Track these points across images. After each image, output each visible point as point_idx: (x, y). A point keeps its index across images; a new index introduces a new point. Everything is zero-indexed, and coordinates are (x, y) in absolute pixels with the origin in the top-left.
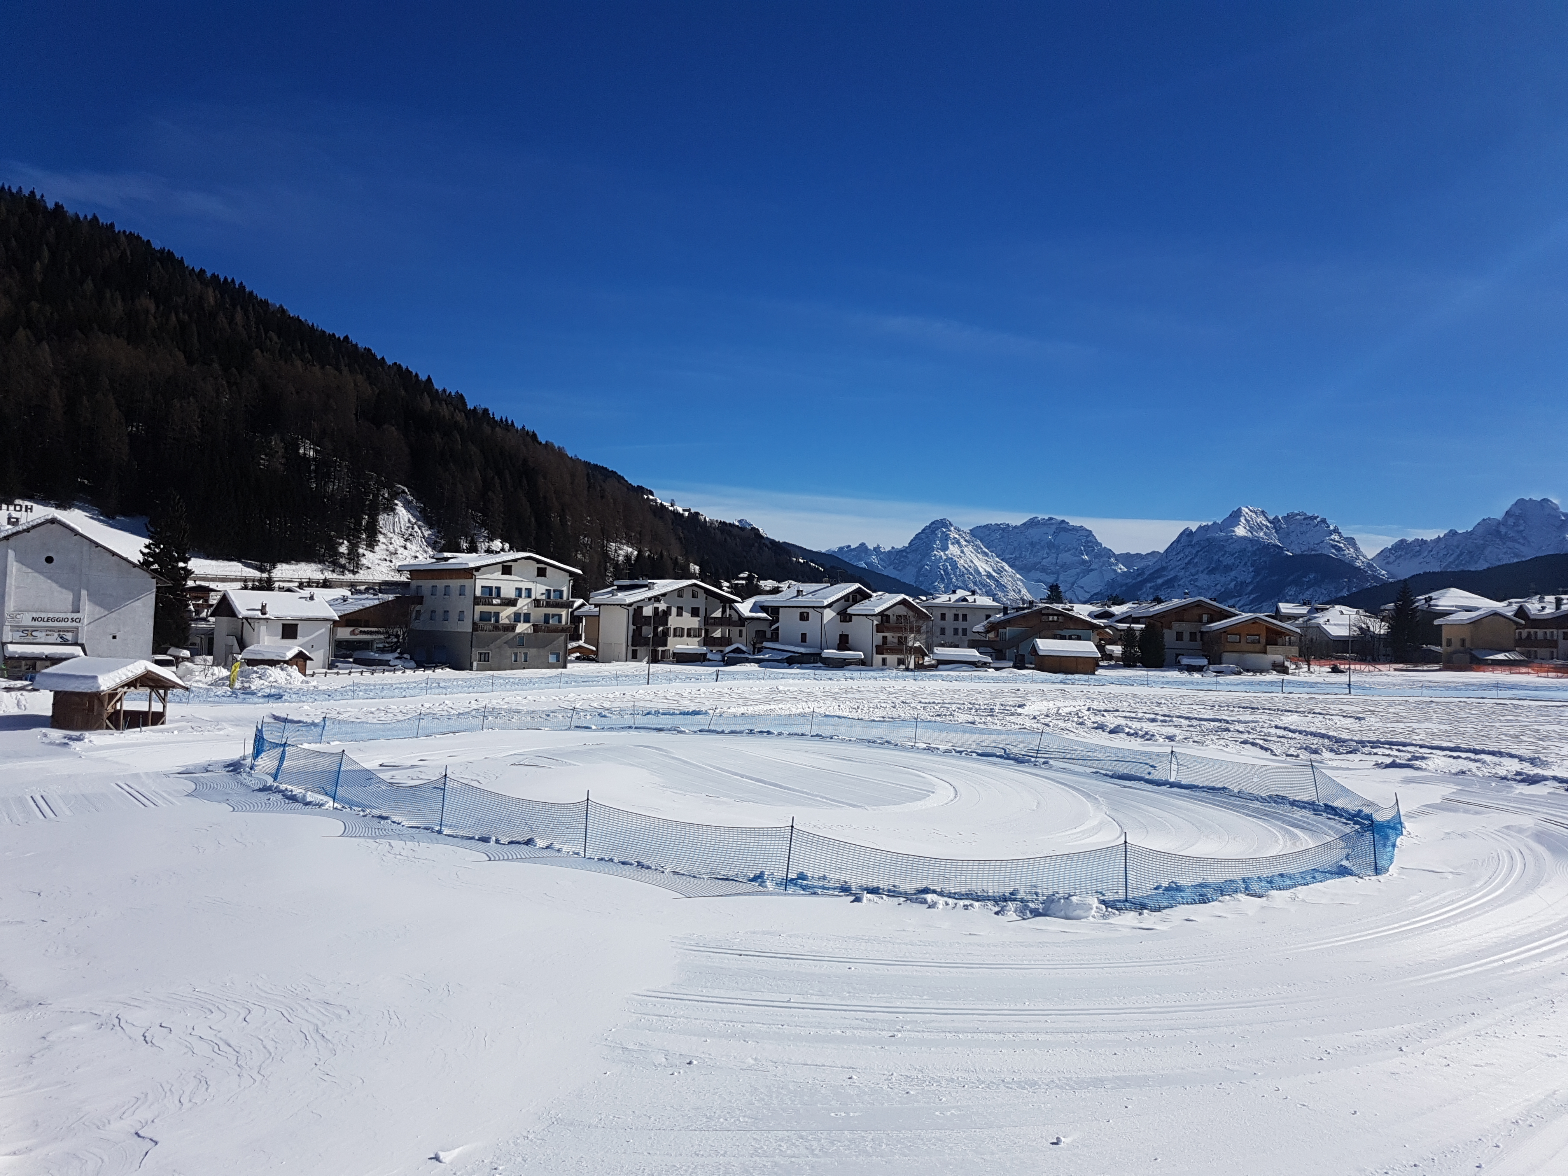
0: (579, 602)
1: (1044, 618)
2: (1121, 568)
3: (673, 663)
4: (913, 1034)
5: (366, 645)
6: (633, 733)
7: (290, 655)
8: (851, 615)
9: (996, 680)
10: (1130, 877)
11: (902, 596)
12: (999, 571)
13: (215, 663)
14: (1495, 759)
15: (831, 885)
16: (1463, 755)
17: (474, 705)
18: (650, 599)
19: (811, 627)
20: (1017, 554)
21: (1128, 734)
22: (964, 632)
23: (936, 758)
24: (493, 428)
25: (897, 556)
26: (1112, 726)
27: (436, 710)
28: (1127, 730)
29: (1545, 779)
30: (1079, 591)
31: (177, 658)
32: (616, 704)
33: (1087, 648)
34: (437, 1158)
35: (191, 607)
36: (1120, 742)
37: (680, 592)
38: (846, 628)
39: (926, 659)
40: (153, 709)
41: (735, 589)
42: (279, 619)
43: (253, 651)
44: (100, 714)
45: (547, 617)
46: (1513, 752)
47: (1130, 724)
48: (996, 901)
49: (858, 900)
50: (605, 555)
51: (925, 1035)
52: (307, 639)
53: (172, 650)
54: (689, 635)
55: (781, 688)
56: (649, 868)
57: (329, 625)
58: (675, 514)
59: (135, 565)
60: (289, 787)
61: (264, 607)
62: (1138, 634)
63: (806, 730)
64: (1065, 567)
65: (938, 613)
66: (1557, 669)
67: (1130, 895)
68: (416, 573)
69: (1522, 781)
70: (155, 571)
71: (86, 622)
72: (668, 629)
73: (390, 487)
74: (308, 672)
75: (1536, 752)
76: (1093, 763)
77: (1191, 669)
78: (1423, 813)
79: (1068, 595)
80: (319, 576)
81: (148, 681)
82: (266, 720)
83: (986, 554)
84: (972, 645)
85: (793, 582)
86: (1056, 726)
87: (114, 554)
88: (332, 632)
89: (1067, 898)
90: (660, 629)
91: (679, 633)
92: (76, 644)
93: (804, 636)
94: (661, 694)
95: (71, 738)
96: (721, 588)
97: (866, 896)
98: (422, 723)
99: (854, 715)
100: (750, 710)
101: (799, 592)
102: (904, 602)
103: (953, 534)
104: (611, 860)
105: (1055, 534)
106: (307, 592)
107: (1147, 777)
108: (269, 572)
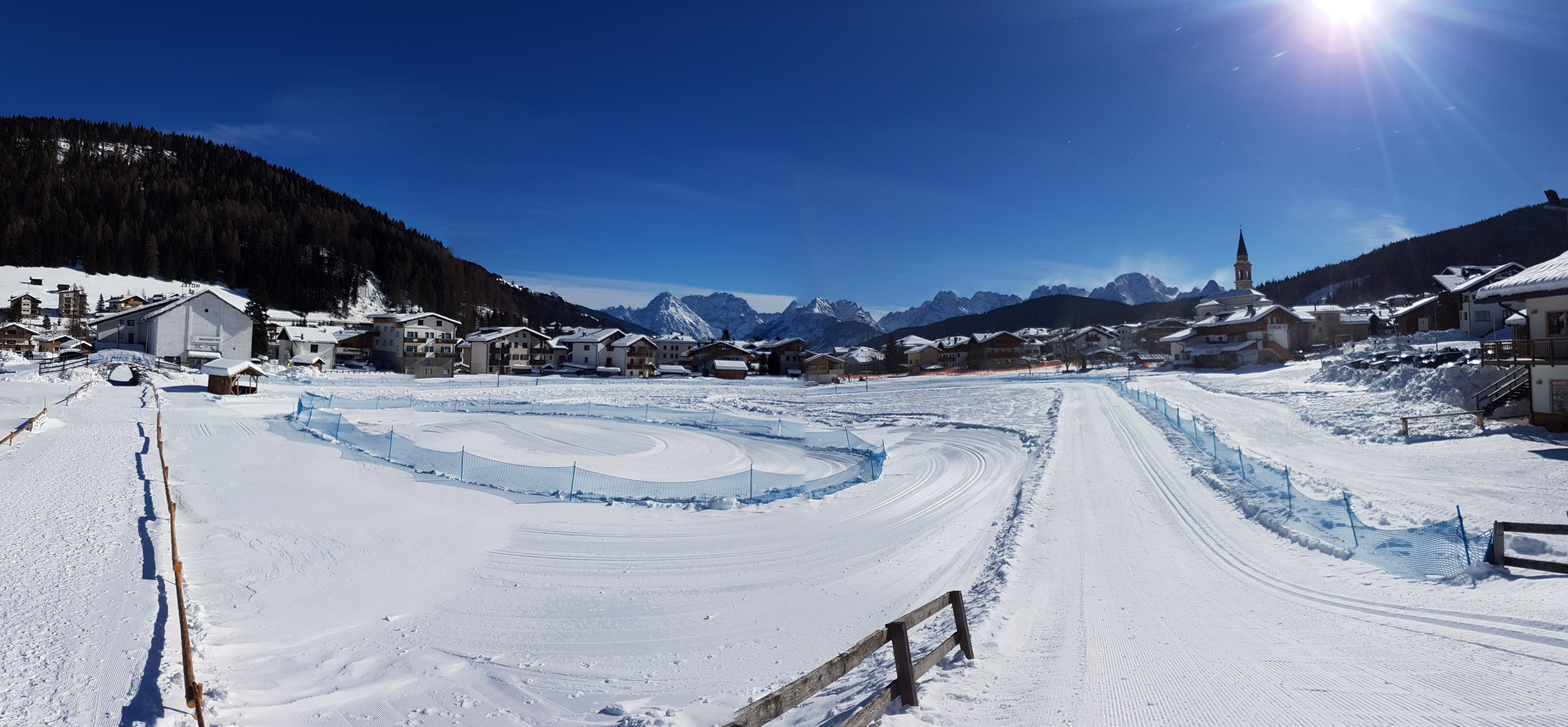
0: (460, 340)
1: (719, 349)
2: (761, 321)
3: (512, 374)
4: (636, 571)
5: (351, 357)
6: (489, 414)
7: (314, 361)
8: (613, 347)
9: (692, 383)
10: (753, 487)
11: (642, 336)
12: (697, 322)
13: (280, 363)
14: (928, 417)
15: (596, 497)
16: (915, 417)
17: (406, 393)
18: (499, 338)
19: (590, 354)
20: (707, 312)
21: (759, 411)
22: (677, 356)
23: (657, 427)
24: (418, 239)
25: (640, 313)
26: (751, 408)
27: (386, 394)
28: (759, 409)
29: (947, 424)
30: (739, 334)
31: (262, 360)
32: (480, 398)
33: (741, 365)
34: (387, 619)
35: (269, 335)
36: (755, 416)
37: (516, 334)
38: (611, 354)
39: (655, 371)
40: (252, 386)
41: (548, 332)
42: (309, 342)
43: (297, 358)
44: (228, 387)
45: (442, 348)
46: (935, 413)
47: (760, 406)
48: (683, 502)
49: (610, 504)
50: (475, 313)
51: (642, 571)
52: (322, 353)
53: (260, 356)
54: (521, 359)
55: (573, 389)
56: (496, 488)
57: (333, 346)
58: (514, 288)
59: (243, 313)
60: (315, 430)
61: (302, 335)
62: (767, 357)
63: (585, 412)
64: (732, 320)
65: (662, 345)
66: (955, 371)
67: (753, 496)
68: (377, 319)
69: (938, 426)
70: (251, 316)
71: (222, 341)
72: (510, 355)
73: (364, 271)
74: (323, 370)
75: (945, 411)
76: (740, 428)
77: (793, 376)
78: (896, 447)
79: (733, 335)
80: (328, 320)
81: (250, 372)
82: (304, 394)
83: (689, 312)
84: (681, 363)
85: (581, 328)
86: (722, 408)
87: (234, 308)
88: (335, 350)
89: (721, 499)
90: (505, 355)
91: (516, 357)
92: (217, 351)
93: (586, 359)
94: (505, 392)
95: (216, 398)
96: (540, 331)
97: (614, 502)
98: (379, 401)
99: (613, 404)
100: (555, 401)
101: (584, 334)
102: (643, 339)
103: (672, 301)
104: (476, 483)
105: (727, 302)
106: (322, 328)
107: (767, 434)
108: (305, 317)
